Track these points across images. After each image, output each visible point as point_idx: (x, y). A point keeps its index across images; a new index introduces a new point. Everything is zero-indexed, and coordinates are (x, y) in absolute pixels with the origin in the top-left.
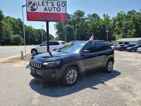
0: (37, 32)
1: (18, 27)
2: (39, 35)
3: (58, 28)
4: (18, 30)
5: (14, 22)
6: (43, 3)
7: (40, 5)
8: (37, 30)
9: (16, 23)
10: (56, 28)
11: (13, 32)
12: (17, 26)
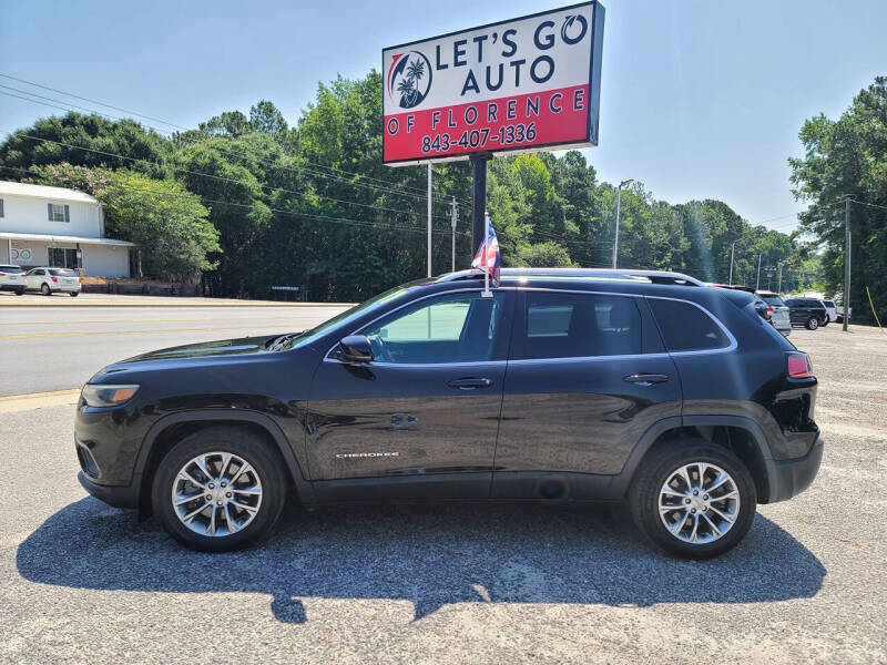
0: (676, 220)
1: (561, 200)
2: (684, 244)
3: (815, 186)
4: (557, 215)
5: (541, 176)
6: (460, 48)
7: (446, 66)
8: (679, 208)
9: (554, 180)
10: (802, 183)
11: (529, 228)
12: (556, 198)
